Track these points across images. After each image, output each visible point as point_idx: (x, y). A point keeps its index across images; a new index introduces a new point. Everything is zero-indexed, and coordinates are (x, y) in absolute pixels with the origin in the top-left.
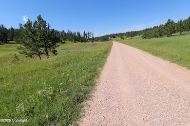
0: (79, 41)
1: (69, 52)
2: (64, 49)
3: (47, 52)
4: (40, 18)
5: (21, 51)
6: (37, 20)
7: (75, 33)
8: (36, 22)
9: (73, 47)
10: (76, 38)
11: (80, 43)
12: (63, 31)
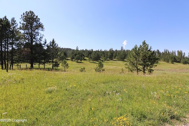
0: (179, 62)
1: (165, 74)
2: (158, 70)
3: (144, 70)
4: (144, 43)
5: (127, 66)
6: (142, 44)
7: (173, 53)
8: (141, 46)
9: (170, 68)
10: (175, 59)
11: (180, 65)
12: (158, 50)
